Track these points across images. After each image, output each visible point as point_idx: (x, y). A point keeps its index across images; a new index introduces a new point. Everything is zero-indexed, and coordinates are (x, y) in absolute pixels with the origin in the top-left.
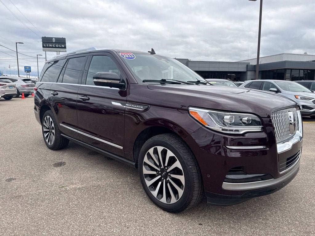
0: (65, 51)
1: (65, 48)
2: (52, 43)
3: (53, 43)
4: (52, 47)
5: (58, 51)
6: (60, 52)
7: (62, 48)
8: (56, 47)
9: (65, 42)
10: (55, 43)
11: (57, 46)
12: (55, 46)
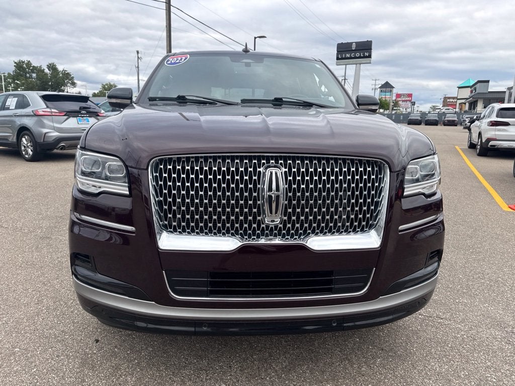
0: (369, 61)
1: (370, 56)
2: (351, 51)
3: (353, 50)
4: (351, 58)
5: (358, 62)
6: (361, 65)
7: (365, 57)
8: (355, 58)
9: (371, 47)
10: (354, 50)
11: (358, 55)
12: (355, 55)
